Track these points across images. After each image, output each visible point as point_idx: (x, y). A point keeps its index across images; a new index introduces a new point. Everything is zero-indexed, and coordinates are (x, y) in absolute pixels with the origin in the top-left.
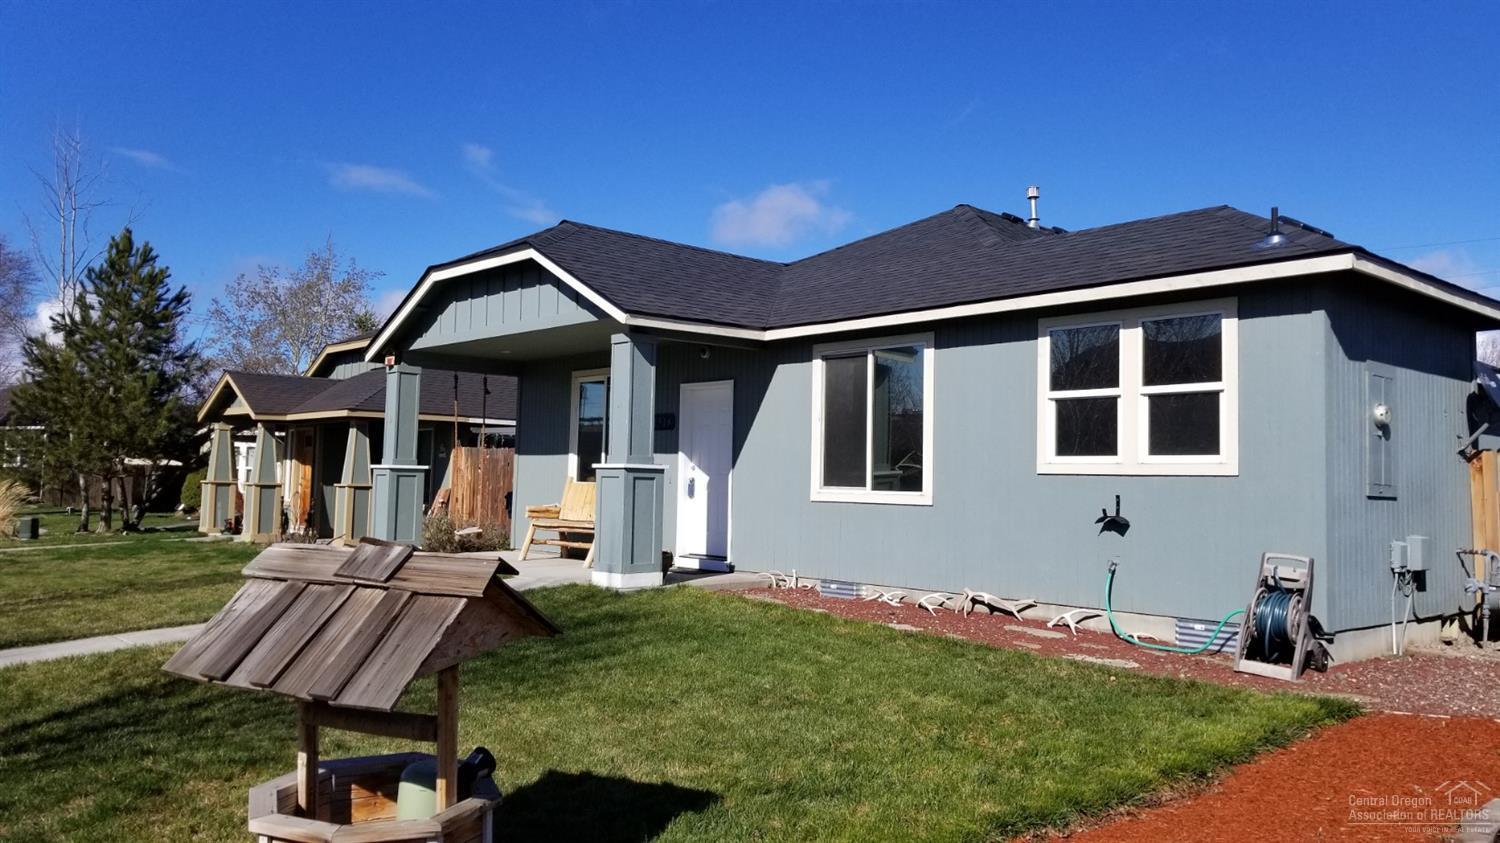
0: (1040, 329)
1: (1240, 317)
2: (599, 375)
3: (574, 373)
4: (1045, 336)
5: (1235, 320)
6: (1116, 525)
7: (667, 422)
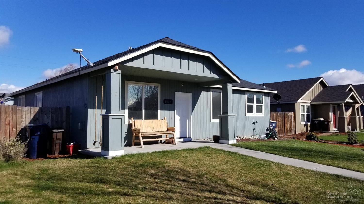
0: (246, 93)
1: (264, 96)
7: (170, 102)
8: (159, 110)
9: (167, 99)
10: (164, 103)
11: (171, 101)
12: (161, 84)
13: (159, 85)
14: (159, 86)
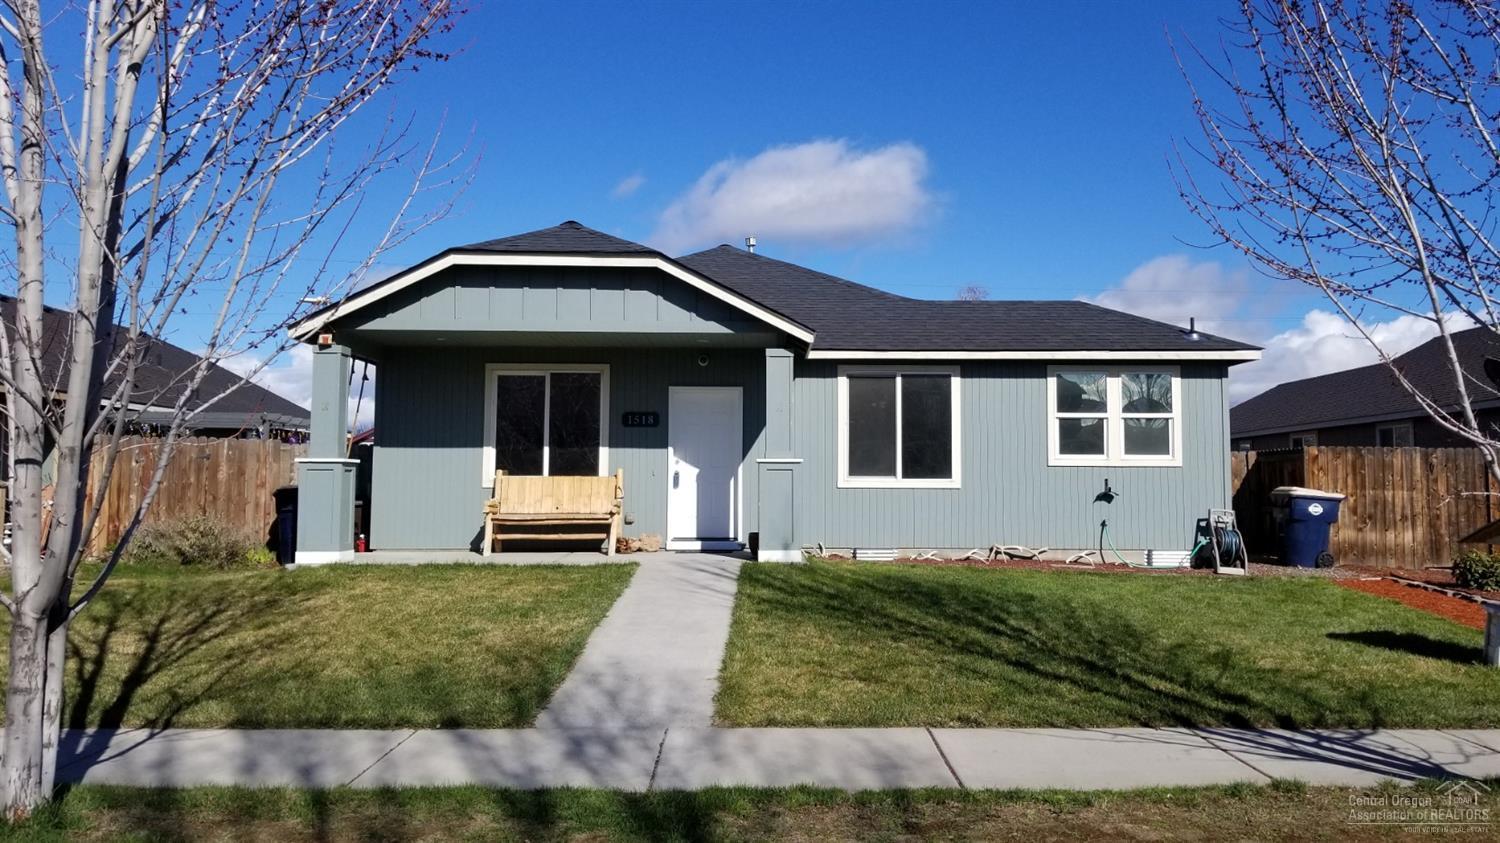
0: (1049, 372)
1: (1182, 377)
2: (533, 370)
3: (488, 366)
4: (1052, 376)
5: (1179, 379)
6: (1106, 497)
7: (647, 420)
8: (603, 446)
9: (635, 410)
10: (625, 423)
11: (656, 416)
12: (611, 366)
13: (604, 371)
14: (602, 370)
